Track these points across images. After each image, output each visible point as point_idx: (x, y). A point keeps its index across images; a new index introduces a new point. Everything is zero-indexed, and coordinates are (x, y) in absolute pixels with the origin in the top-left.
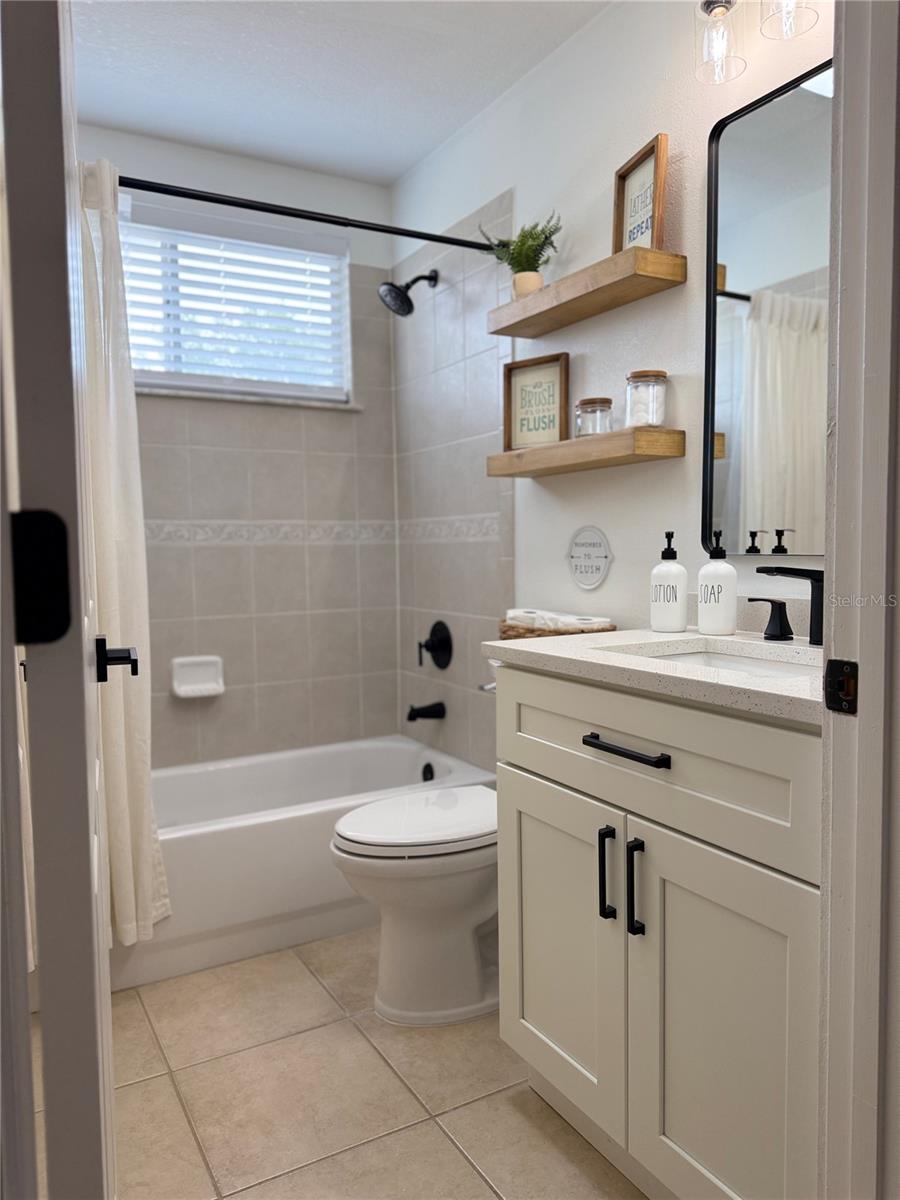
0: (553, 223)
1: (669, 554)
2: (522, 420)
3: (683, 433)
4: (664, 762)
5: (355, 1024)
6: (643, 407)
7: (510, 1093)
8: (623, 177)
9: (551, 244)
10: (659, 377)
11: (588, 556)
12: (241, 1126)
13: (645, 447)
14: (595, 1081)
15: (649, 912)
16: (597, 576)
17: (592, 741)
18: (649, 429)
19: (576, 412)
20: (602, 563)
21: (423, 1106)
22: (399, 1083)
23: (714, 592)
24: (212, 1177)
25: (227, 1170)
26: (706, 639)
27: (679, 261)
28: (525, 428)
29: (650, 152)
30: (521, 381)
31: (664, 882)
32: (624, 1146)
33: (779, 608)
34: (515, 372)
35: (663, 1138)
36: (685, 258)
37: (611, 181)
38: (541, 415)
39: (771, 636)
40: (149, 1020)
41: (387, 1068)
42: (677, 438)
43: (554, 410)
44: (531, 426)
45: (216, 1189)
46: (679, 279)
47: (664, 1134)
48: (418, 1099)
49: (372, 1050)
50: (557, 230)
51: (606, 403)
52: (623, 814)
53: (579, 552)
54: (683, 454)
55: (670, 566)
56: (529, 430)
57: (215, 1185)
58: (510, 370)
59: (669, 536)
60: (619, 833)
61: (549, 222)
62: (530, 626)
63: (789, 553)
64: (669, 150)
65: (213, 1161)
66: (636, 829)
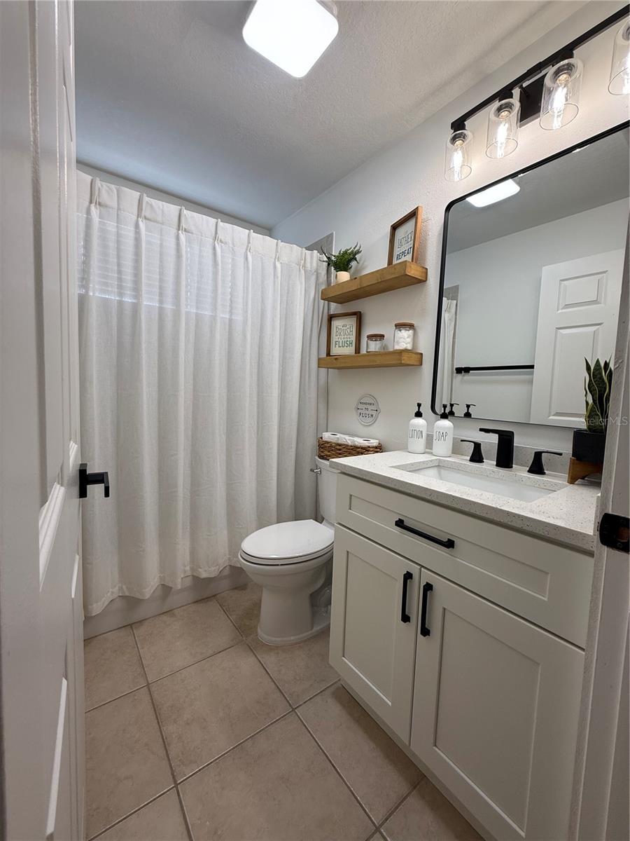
0: (356, 249)
1: (419, 414)
2: (336, 342)
3: (422, 354)
4: (450, 544)
5: (248, 645)
6: (403, 340)
7: (332, 689)
8: (395, 228)
9: (356, 259)
10: (411, 326)
11: (367, 409)
12: (188, 724)
13: (405, 359)
14: (390, 704)
15: (435, 625)
16: (371, 419)
17: (400, 523)
18: (406, 350)
19: (364, 340)
20: (374, 413)
21: (288, 701)
22: (274, 686)
23: (444, 435)
24: (171, 766)
25: (180, 760)
26: (439, 459)
27: (424, 270)
28: (337, 346)
29: (413, 215)
30: (337, 323)
31: (444, 609)
32: (407, 743)
33: (477, 446)
34: (333, 319)
35: (434, 748)
36: (427, 269)
37: (389, 229)
38: (346, 340)
39: (472, 460)
40: (138, 648)
41: (267, 675)
42: (419, 356)
43: (353, 338)
44: (341, 345)
45: (174, 777)
46: (424, 279)
47: (435, 746)
48: (284, 696)
49: (259, 663)
50: (358, 252)
51: (382, 336)
52: (419, 567)
53: (360, 406)
54: (421, 365)
55: (420, 421)
56: (340, 347)
57: (173, 774)
58: (331, 318)
59: (419, 405)
60: (416, 576)
61: (354, 248)
62: (337, 442)
63: (472, 417)
64: (422, 215)
65: (172, 754)
66: (427, 577)
